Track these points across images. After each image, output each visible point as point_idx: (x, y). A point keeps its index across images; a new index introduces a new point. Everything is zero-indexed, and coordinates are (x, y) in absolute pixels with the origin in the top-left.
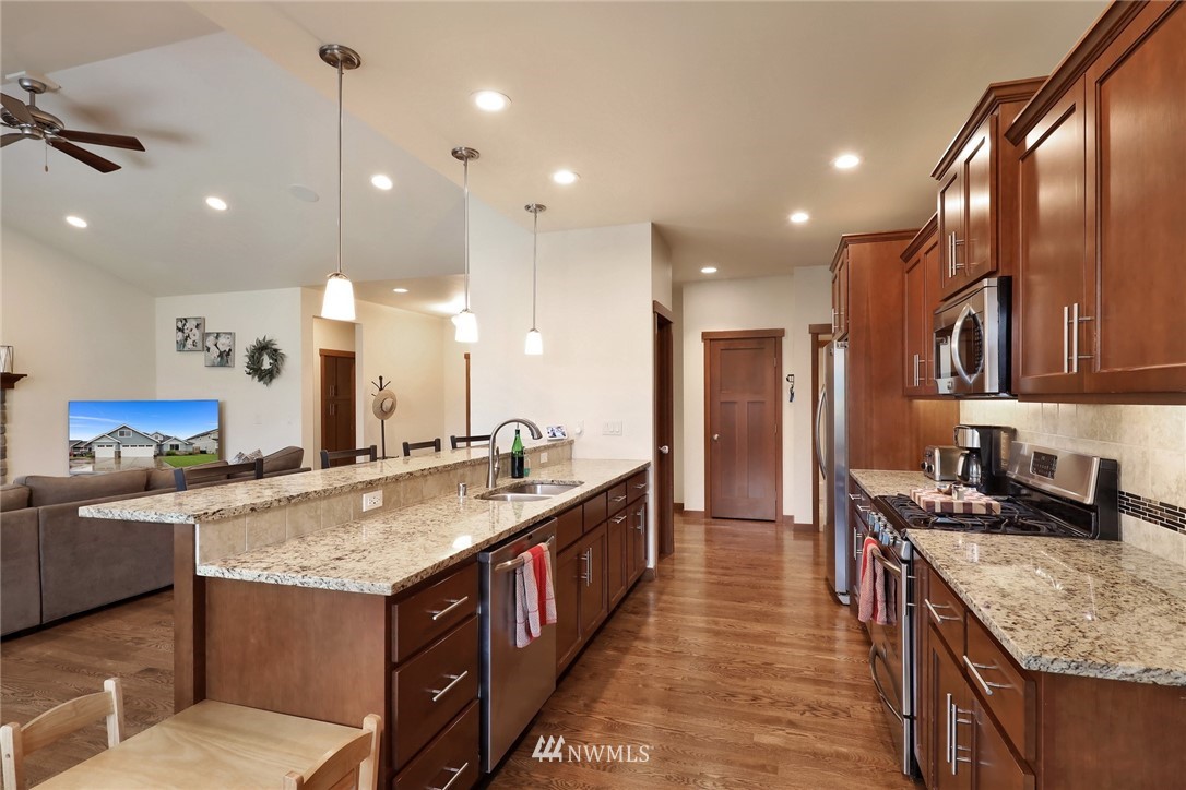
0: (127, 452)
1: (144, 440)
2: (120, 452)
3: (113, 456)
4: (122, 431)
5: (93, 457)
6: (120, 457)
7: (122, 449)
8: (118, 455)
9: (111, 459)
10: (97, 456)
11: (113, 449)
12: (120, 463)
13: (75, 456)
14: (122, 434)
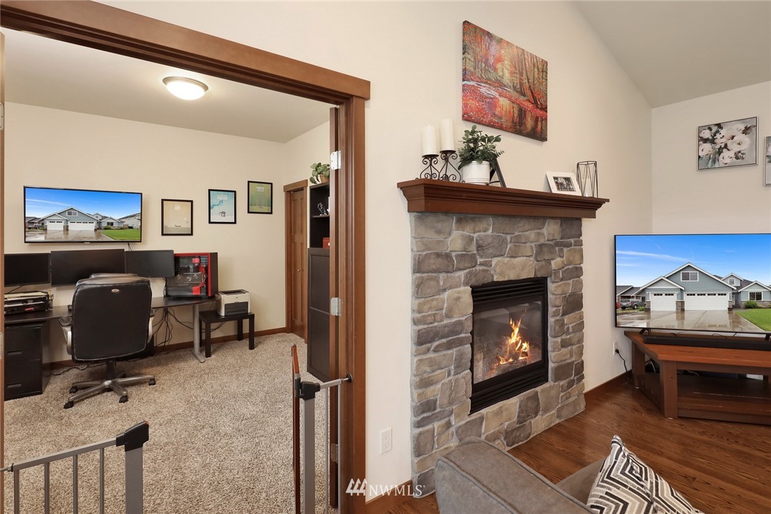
0: (692, 304)
1: (714, 285)
2: (683, 303)
3: (674, 308)
4: (686, 273)
5: (648, 310)
6: (683, 310)
7: (686, 299)
8: (681, 307)
9: (671, 313)
10: (652, 309)
11: (674, 299)
12: (683, 318)
13: (624, 308)
14: (686, 277)
